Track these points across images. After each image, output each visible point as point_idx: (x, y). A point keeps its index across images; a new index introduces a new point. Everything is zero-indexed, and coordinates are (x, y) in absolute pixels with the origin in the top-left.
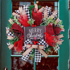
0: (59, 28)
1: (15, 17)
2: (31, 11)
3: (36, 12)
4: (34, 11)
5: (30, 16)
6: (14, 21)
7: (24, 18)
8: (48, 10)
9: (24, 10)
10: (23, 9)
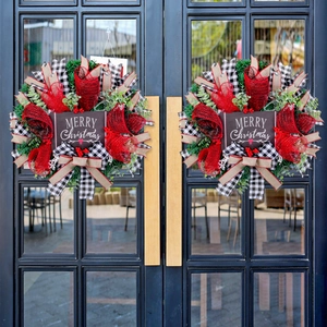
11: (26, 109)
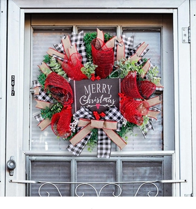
0: (150, 82)
1: (53, 59)
2: (89, 46)
3: (100, 48)
4: (96, 46)
5: (86, 56)
6: (50, 67)
7: (74, 61)
8: (126, 44)
9: (73, 43)
10: (71, 41)
11: (49, 77)
